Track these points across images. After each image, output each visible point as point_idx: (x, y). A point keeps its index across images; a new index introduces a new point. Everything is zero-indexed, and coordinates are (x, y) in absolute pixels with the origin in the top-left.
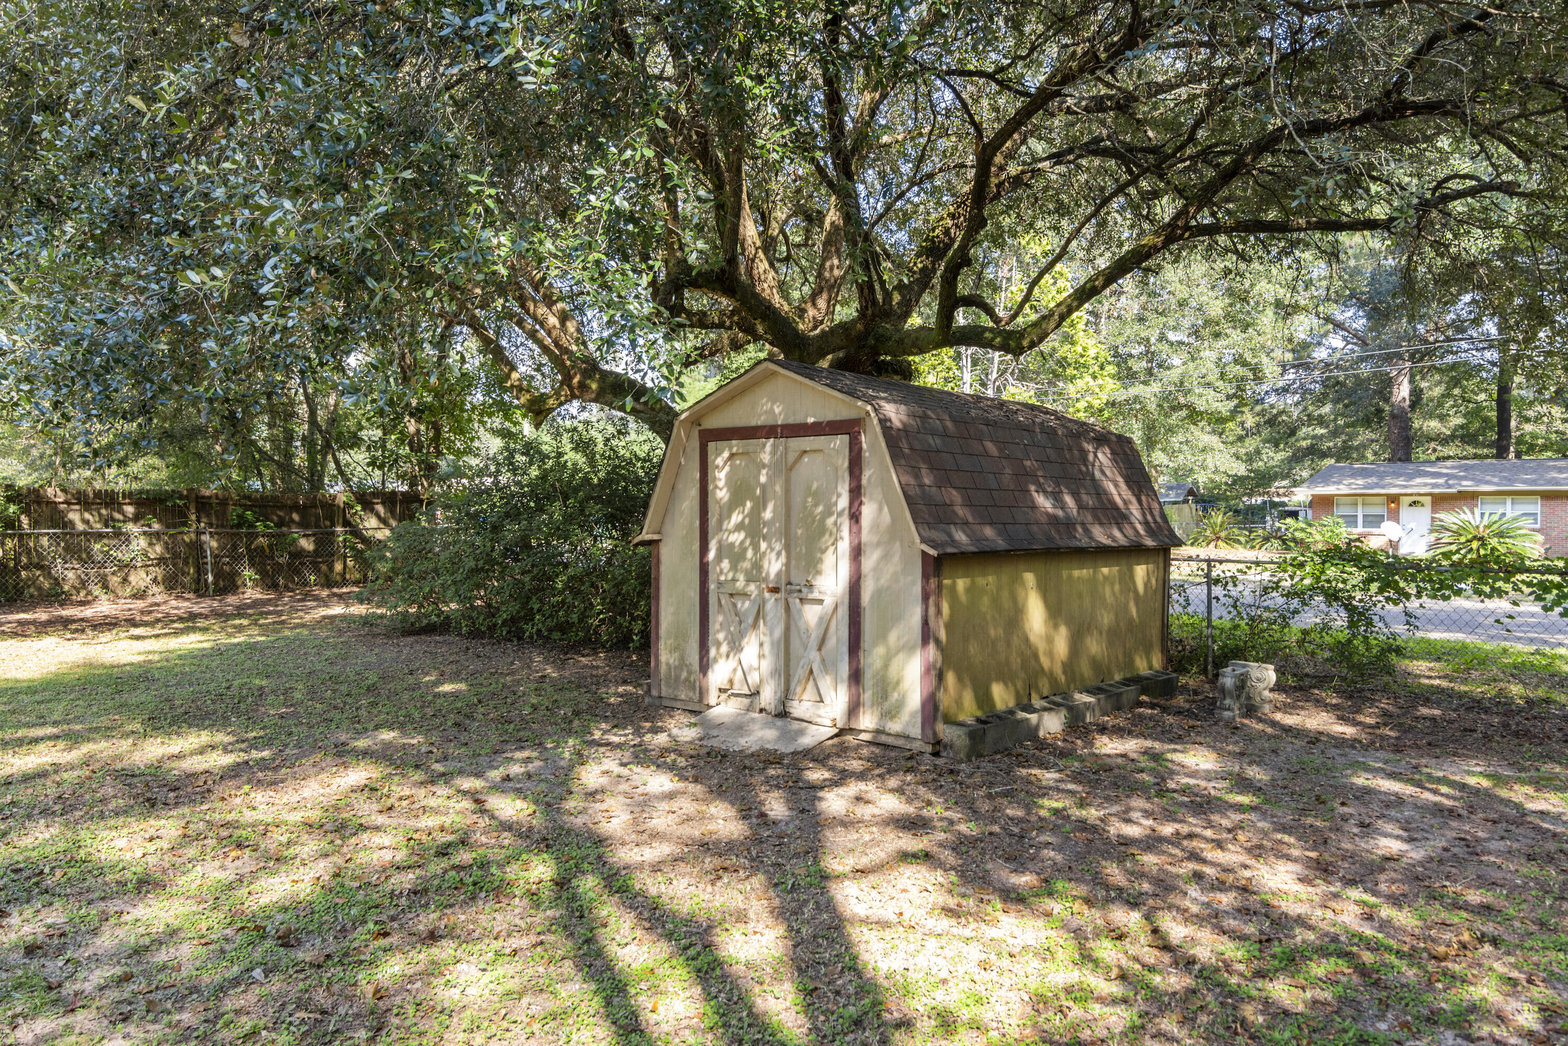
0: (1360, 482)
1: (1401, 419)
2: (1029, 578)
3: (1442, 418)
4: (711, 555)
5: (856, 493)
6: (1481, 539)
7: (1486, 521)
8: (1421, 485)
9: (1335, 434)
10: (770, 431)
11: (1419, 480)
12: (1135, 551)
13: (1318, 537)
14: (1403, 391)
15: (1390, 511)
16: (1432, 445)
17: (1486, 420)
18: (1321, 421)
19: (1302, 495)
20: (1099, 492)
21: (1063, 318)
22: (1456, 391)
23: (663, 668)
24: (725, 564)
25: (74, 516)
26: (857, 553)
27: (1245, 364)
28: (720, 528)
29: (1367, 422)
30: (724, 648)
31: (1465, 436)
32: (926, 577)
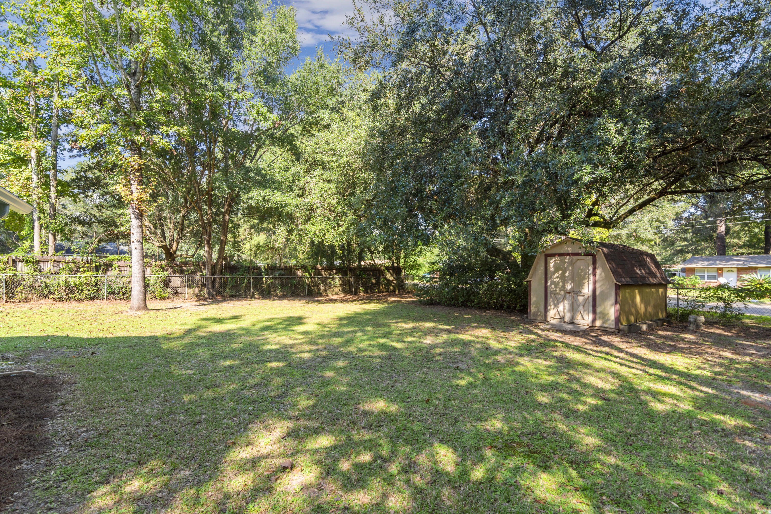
0: (706, 263)
1: (721, 238)
2: (637, 291)
3: (739, 238)
4: (549, 284)
5: (594, 269)
6: (761, 284)
7: (763, 278)
8: (732, 264)
9: (691, 245)
10: (568, 254)
11: (731, 262)
12: (659, 285)
13: (689, 283)
14: (722, 228)
15: (718, 274)
16: (735, 248)
17: (759, 239)
18: (685, 239)
19: (678, 267)
20: (650, 269)
21: (624, 218)
22: (746, 228)
23: (532, 311)
24: (553, 286)
25: (323, 273)
26: (595, 283)
27: (659, 221)
28: (551, 277)
29: (706, 240)
30: (553, 307)
31: (749, 245)
32: (616, 290)
